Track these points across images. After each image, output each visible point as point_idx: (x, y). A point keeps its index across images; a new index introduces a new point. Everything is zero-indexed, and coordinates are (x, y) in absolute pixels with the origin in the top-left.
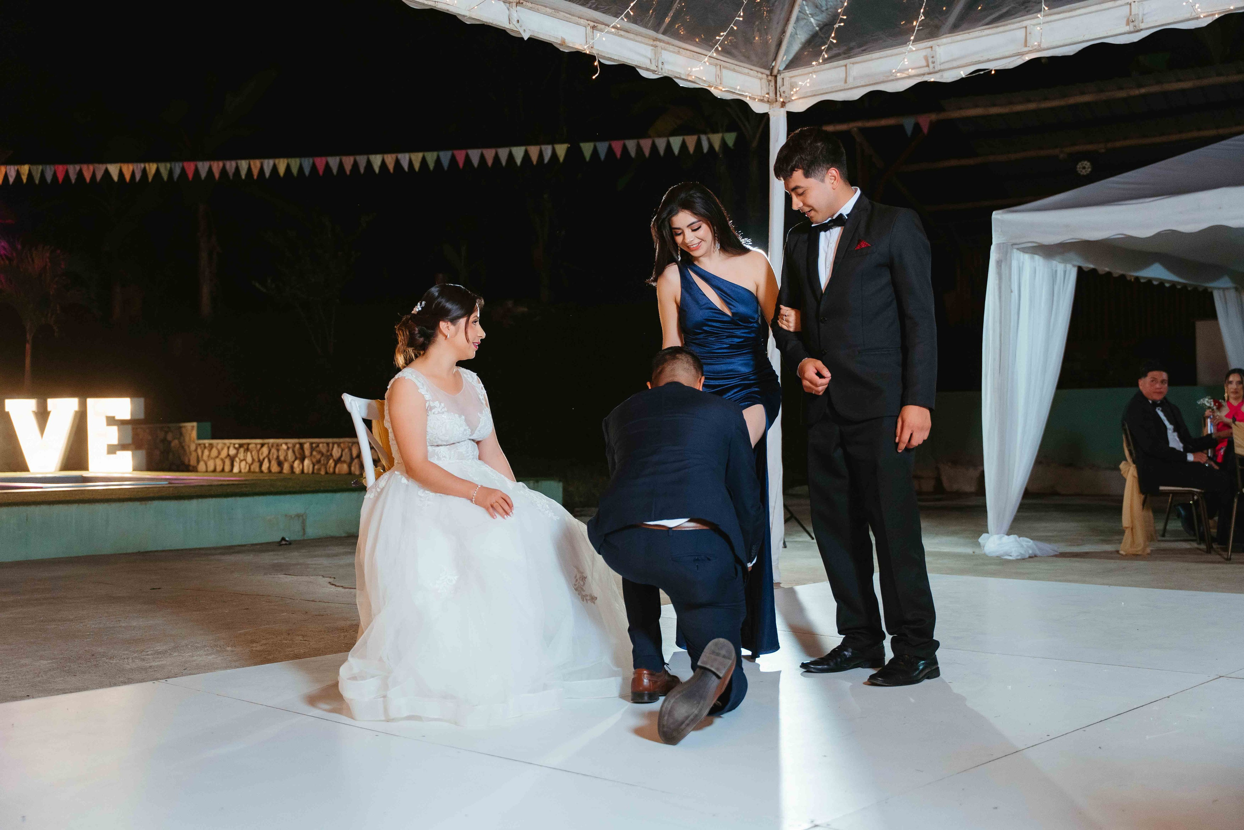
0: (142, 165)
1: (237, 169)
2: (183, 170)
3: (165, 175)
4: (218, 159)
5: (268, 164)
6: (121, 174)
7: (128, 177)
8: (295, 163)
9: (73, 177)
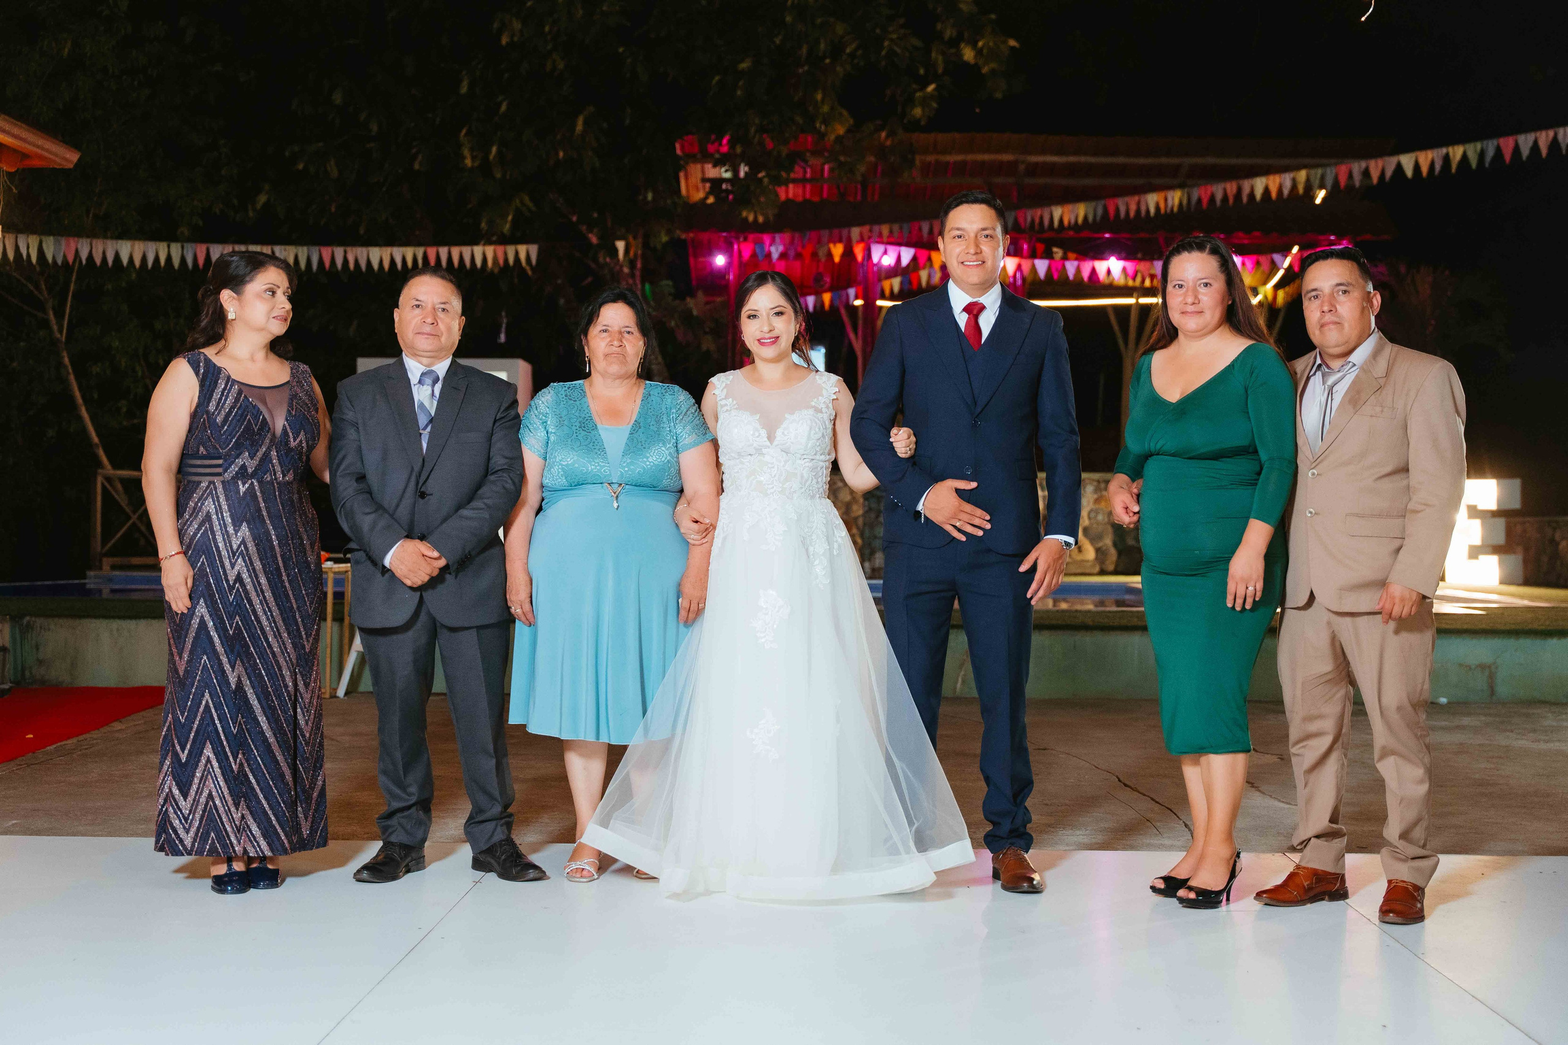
0: (1444, 150)
2: (1499, 150)
3: (1474, 164)
4: (1547, 127)
6: (1417, 167)
7: (1425, 170)
9: (1358, 179)
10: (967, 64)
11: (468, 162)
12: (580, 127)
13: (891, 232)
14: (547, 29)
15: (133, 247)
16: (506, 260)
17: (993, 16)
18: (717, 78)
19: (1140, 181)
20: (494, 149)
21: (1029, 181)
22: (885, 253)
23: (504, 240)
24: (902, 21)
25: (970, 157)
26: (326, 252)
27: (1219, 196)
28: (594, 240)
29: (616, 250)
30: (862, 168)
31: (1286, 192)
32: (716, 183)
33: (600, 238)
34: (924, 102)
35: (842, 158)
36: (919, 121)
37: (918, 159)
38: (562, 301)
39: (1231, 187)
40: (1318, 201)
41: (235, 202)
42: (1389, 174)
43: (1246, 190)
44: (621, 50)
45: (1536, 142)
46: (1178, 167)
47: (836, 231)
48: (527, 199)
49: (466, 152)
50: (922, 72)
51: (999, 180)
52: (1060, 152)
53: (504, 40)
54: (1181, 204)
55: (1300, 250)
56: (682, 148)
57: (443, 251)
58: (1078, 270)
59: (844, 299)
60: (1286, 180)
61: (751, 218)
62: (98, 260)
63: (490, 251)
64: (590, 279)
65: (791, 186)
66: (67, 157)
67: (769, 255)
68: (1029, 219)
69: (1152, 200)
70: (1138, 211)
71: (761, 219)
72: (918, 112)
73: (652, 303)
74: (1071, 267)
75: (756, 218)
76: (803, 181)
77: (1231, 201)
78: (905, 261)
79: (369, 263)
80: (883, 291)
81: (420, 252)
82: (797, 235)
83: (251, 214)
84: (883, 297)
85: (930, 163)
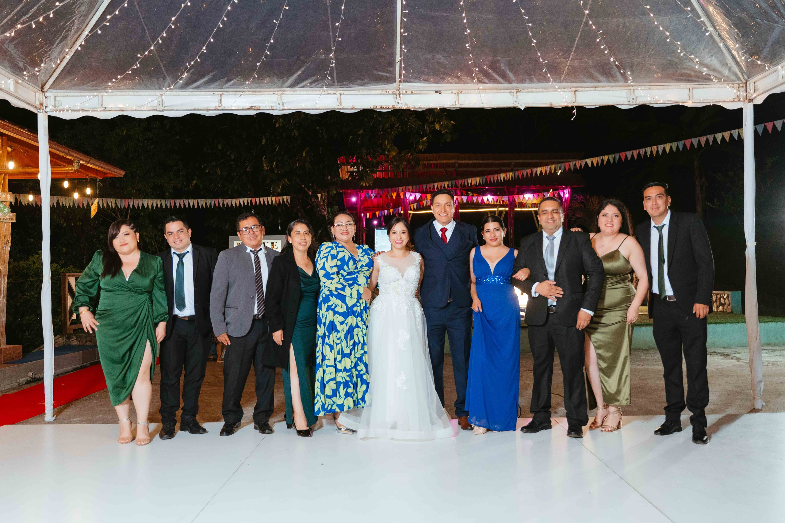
0: (602, 157)
1: (646, 152)
2: (620, 157)
3: (612, 161)
4: (636, 149)
5: (661, 147)
6: (592, 163)
7: (595, 164)
8: (674, 145)
9: (572, 167)
10: (437, 130)
11: (266, 168)
12: (304, 155)
13: (413, 188)
14: (292, 121)
15: (148, 202)
16: (279, 202)
17: (446, 113)
18: (351, 137)
19: (496, 169)
20: (274, 163)
21: (459, 169)
22: (411, 195)
23: (279, 195)
24: (414, 116)
25: (439, 162)
26: (216, 201)
27: (525, 174)
28: (310, 193)
29: (318, 197)
30: (402, 167)
31: (548, 172)
32: (352, 172)
33: (313, 192)
34: (423, 144)
35: (395, 163)
36: (421, 150)
37: (421, 162)
38: (300, 215)
39: (529, 171)
40: (559, 174)
41: (185, 183)
42: (583, 166)
43: (534, 172)
44: (318, 128)
45: (632, 154)
46: (511, 163)
47: (393, 188)
48: (286, 180)
49: (265, 165)
50: (422, 133)
51: (449, 169)
52: (469, 160)
53: (277, 126)
54: (512, 176)
55: (552, 191)
56: (340, 161)
57: (257, 199)
58: (477, 199)
59: (397, 211)
60: (548, 168)
61: (364, 185)
62: (136, 207)
63: (274, 199)
64: (309, 206)
65: (378, 173)
66: (120, 173)
67: (371, 197)
68: (460, 183)
69: (502, 176)
70: (498, 180)
71: (368, 185)
72: (421, 147)
73: (331, 214)
74: (475, 199)
75: (366, 184)
76: (382, 171)
77: (529, 176)
78: (418, 198)
79: (232, 204)
80: (411, 208)
81: (249, 200)
82: (380, 190)
83: (191, 187)
84: (411, 210)
85: (425, 164)
